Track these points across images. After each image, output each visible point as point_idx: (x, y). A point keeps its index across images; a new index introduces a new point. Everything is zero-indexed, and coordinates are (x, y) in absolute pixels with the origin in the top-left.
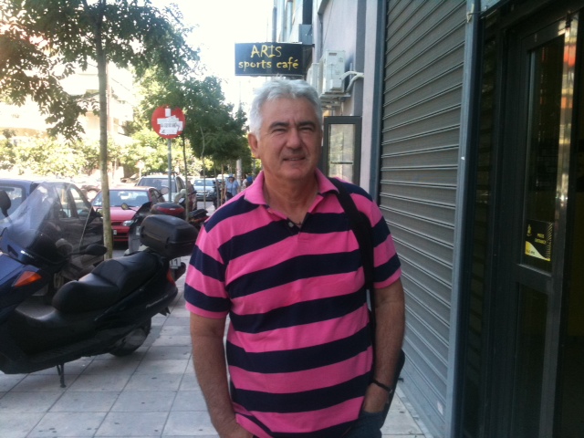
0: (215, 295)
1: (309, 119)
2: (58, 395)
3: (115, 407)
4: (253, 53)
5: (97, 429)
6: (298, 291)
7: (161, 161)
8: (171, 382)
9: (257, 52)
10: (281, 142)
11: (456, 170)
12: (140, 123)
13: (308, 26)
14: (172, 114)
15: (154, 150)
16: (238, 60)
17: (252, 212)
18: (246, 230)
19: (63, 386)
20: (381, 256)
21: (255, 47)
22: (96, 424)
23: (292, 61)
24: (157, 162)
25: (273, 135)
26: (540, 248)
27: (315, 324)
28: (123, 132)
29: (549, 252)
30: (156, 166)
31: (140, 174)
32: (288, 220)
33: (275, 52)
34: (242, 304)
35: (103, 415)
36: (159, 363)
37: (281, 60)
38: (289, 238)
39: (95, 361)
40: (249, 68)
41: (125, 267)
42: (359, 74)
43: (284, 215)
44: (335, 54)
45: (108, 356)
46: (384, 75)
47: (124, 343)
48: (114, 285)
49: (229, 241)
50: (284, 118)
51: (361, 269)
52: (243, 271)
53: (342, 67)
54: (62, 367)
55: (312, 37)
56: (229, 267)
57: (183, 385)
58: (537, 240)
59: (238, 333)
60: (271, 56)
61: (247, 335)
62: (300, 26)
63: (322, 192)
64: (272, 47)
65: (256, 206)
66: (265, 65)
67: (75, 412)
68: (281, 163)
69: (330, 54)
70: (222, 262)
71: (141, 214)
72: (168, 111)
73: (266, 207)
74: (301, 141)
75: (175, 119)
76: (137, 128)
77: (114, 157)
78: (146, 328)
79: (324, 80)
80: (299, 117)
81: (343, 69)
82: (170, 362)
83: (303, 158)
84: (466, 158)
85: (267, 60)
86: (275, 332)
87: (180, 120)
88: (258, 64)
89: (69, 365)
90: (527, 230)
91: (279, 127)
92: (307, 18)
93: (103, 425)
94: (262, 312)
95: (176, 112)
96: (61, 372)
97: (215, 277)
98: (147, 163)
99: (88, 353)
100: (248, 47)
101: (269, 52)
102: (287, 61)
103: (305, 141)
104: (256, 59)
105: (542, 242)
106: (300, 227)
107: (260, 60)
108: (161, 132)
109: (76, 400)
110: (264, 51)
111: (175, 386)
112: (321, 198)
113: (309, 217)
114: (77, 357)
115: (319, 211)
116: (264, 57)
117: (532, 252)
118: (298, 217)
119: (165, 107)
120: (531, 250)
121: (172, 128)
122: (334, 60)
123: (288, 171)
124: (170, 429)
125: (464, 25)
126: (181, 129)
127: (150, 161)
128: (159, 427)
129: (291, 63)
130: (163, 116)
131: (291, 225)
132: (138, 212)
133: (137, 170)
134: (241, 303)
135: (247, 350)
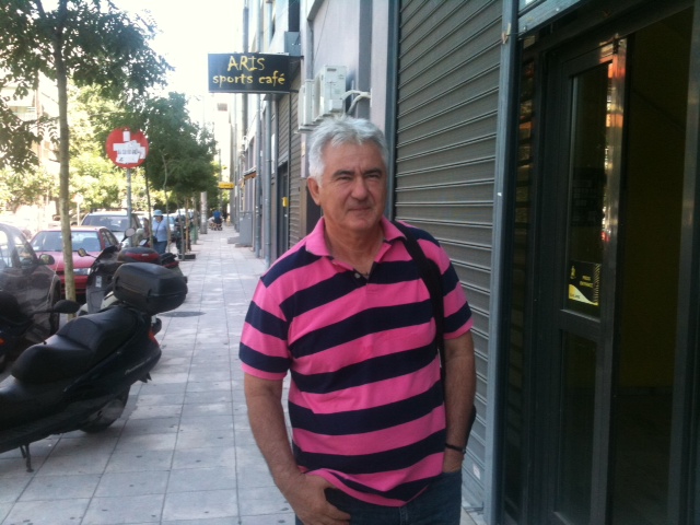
0: (275, 355)
1: (376, 166)
2: (26, 482)
3: (98, 492)
4: (230, 65)
5: (82, 518)
6: (368, 346)
7: (105, 194)
8: (160, 460)
9: (235, 65)
10: (346, 192)
11: (492, 207)
12: (76, 147)
13: (295, 34)
14: (132, 139)
15: (96, 180)
16: (212, 73)
17: (314, 264)
18: (310, 284)
19: (30, 470)
20: (451, 304)
21: (232, 58)
22: (79, 513)
23: (278, 75)
24: (100, 194)
25: (337, 183)
26: (586, 292)
27: (388, 381)
28: (55, 159)
29: (596, 296)
30: (98, 200)
31: (78, 210)
32: (355, 271)
33: (256, 65)
34: (308, 364)
35: (86, 501)
36: (142, 438)
37: (265, 74)
38: (356, 290)
39: (62, 440)
40: (225, 84)
41: (99, 326)
42: (364, 94)
43: (349, 265)
44: (334, 70)
45: (78, 433)
46: (398, 97)
47: (99, 417)
48: (86, 347)
49: (292, 296)
50: (350, 165)
51: (433, 319)
52: (310, 328)
53: (343, 85)
54: (27, 449)
55: (300, 48)
56: (293, 324)
57: (175, 463)
58: (582, 283)
59: (303, 393)
60: (253, 69)
61: (314, 396)
62: (285, 33)
63: (389, 240)
64: (253, 58)
65: (318, 258)
66: (245, 79)
67: (51, 500)
68: (346, 213)
69: (329, 70)
70: (284, 319)
71: (102, 262)
72: (126, 135)
73: (330, 258)
74: (368, 191)
75: (135, 145)
76: (72, 153)
77: (45, 189)
78: (123, 398)
79: (322, 99)
80: (365, 164)
81: (344, 87)
82: (155, 437)
83: (369, 208)
84: (504, 194)
85: (247, 74)
86: (347, 391)
87: (142, 145)
88: (237, 78)
89: (35, 446)
90: (570, 272)
91: (344, 175)
92: (294, 24)
93: (88, 513)
94: (331, 371)
95: (136, 136)
96: (26, 455)
97: (276, 335)
98: (87, 196)
99: (57, 430)
100: (225, 58)
101: (249, 64)
102: (272, 76)
103: (371, 189)
104: (235, 72)
105: (588, 285)
106: (367, 277)
107: (239, 74)
108: (118, 160)
109: (50, 486)
110: (244, 64)
111: (167, 464)
112: (388, 246)
113: (377, 267)
114: (44, 435)
115: (386, 260)
116: (243, 71)
117: (578, 296)
118: (365, 266)
119: (123, 130)
120: (575, 294)
121: (131, 155)
122: (333, 77)
123: (353, 222)
124: (170, 514)
125: (499, 45)
126: (143, 157)
127: (91, 193)
128: (157, 512)
129: (276, 78)
130: (120, 140)
131: (357, 276)
132: (98, 259)
133: (74, 205)
134: (307, 362)
135: (315, 412)
